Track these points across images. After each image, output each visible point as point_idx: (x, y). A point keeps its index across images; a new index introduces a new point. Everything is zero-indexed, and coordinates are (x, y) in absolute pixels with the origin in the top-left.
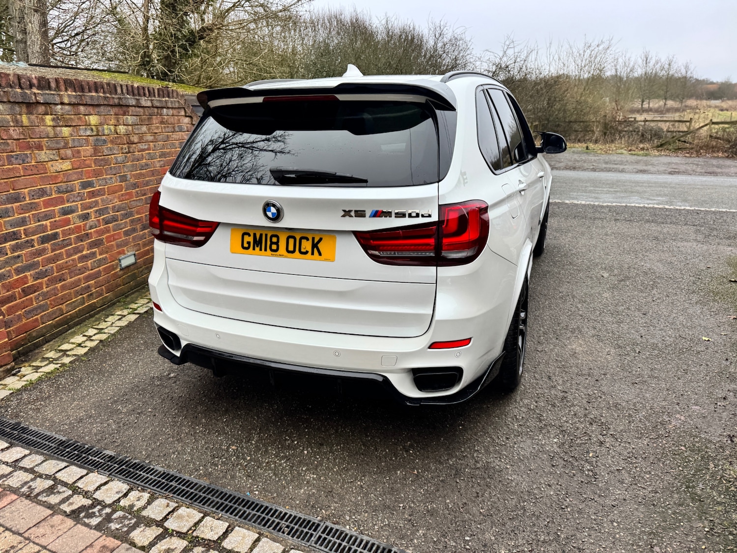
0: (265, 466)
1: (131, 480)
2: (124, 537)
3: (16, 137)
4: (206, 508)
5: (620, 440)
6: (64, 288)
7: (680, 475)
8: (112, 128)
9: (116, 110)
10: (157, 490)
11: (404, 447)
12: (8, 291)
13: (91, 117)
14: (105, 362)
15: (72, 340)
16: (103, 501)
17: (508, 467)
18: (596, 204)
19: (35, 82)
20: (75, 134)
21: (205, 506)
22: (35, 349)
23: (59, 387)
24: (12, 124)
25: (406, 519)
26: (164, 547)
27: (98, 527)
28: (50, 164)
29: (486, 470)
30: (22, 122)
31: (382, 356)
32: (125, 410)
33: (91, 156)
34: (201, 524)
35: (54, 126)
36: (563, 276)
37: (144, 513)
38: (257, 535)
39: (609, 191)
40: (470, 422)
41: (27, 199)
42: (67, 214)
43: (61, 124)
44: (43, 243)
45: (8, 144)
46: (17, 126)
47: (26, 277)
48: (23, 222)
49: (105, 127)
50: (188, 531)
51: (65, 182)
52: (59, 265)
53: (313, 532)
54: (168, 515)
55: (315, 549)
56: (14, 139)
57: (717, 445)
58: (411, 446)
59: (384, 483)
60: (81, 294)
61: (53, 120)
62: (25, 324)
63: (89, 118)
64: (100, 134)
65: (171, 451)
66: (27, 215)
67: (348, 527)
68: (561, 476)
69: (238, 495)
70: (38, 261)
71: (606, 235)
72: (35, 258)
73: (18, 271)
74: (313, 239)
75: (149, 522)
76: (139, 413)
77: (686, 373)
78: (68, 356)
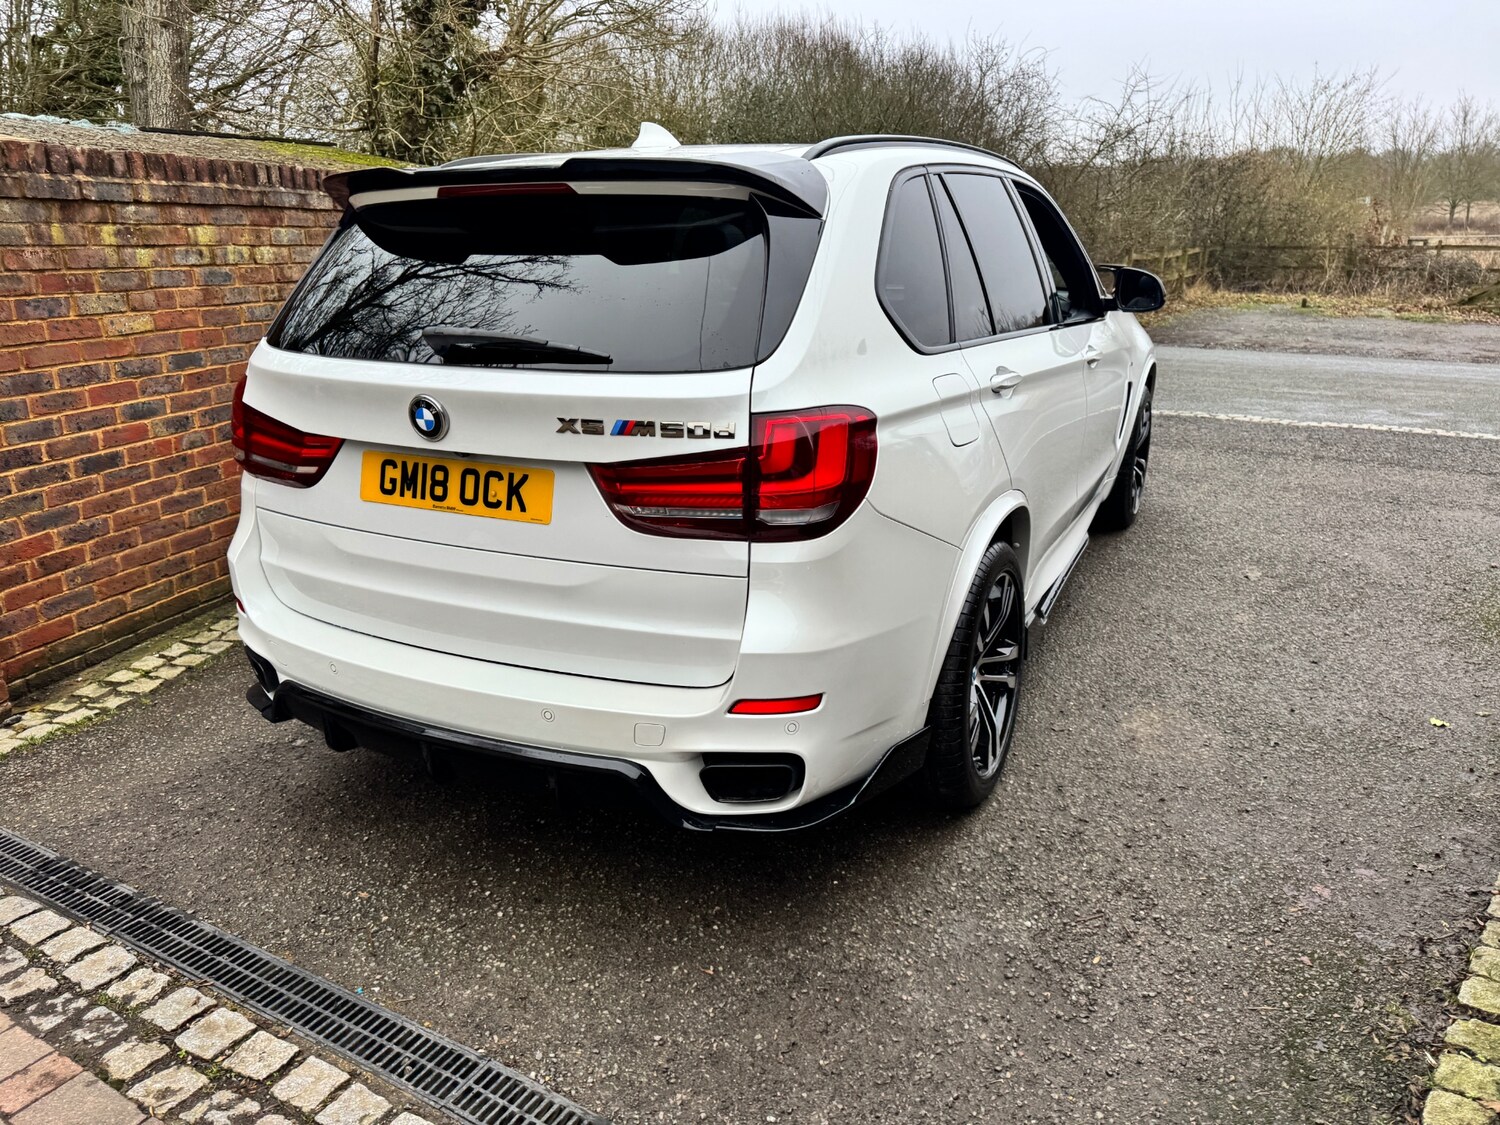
0: (412, 937)
1: (147, 946)
2: (91, 1060)
3: (36, 266)
4: (269, 1014)
5: (1169, 933)
6: (128, 561)
7: (1281, 1017)
8: (245, 250)
9: (255, 215)
10: (189, 969)
11: (704, 918)
12: (9, 563)
13: (199, 228)
14: (182, 711)
15: (136, 665)
16: (79, 984)
17: (909, 973)
18: (1285, 422)
19: (81, 160)
20: (164, 262)
21: (268, 1010)
22: (61, 679)
23: (80, 755)
24: (28, 241)
25: (657, 1068)
26: (158, 1086)
27: (51, 1036)
28: (107, 319)
29: (861, 976)
30: (51, 237)
31: (635, 723)
32: (186, 807)
33: (196, 306)
34: (244, 1045)
35: (118, 246)
36: (1160, 575)
37: (146, 1015)
38: (346, 1076)
39: (1322, 396)
40: (859, 872)
41: (57, 385)
42: (141, 418)
43: (134, 241)
44: (86, 472)
45: (19, 279)
46: (39, 245)
47: (48, 537)
48: (46, 430)
49: (230, 248)
50: (216, 1057)
51: (138, 355)
52: (120, 516)
53: (459, 1080)
54: (190, 1021)
55: (451, 1114)
56: (31, 270)
57: (1386, 958)
58: (720, 915)
59: (639, 990)
60: (166, 576)
61: (118, 233)
62: (44, 628)
63: (195, 231)
64: (218, 262)
65: (243, 893)
66: (55, 417)
67: (533, 1074)
68: (1016, 1002)
69: (338, 990)
70: (75, 506)
71: (1286, 489)
72: (69, 501)
73: (31, 526)
74: (511, 476)
75: (149, 1033)
76: (210, 815)
77: (1368, 796)
78: (119, 694)
